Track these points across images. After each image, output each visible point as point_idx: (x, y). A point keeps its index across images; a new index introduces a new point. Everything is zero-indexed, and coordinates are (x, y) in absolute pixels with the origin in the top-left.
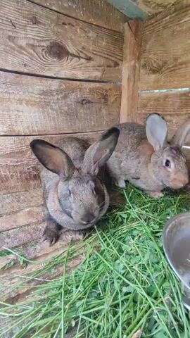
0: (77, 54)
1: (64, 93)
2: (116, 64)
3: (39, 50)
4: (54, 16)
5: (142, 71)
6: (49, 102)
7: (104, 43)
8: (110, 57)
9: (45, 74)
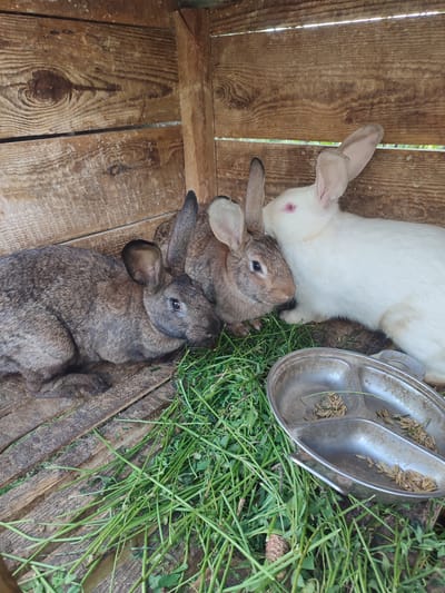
0: (88, 84)
1: (74, 162)
2: (167, 90)
3: (14, 92)
4: (32, 25)
5: (217, 101)
6: (50, 184)
7: (137, 55)
8: (152, 79)
9: (32, 134)
